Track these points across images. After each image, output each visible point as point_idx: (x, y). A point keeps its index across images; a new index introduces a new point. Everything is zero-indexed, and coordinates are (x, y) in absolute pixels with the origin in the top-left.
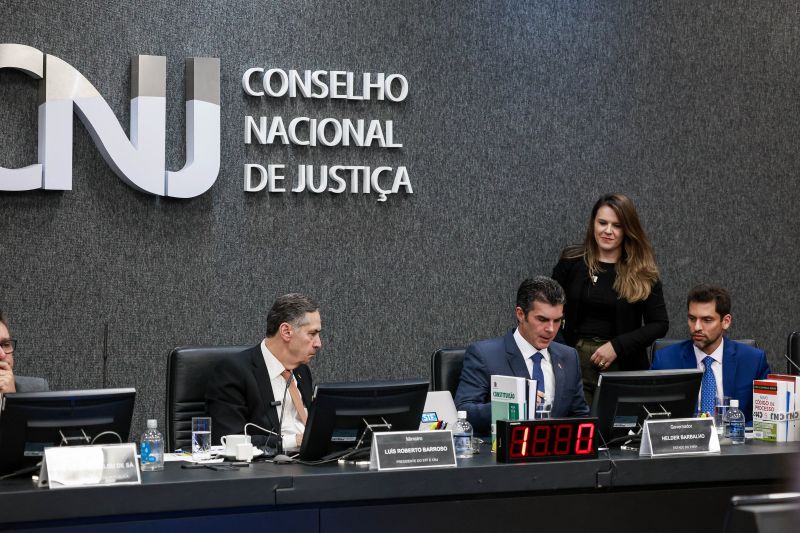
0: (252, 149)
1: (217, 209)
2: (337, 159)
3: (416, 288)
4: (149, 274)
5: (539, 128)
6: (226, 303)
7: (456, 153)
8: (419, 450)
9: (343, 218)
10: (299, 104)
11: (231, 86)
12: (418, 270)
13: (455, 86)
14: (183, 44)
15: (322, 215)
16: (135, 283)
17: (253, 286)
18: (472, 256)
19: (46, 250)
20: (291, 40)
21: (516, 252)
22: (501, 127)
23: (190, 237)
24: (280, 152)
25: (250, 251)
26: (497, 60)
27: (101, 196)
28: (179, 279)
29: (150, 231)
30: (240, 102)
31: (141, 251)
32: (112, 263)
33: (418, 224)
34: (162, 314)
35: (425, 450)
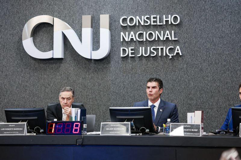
0: (124, 43)
1: (112, 63)
2: (155, 45)
3: (184, 88)
4: (90, 83)
5: (235, 30)
6: (115, 92)
7: (200, 41)
8: (13, 129)
9: (156, 64)
10: (141, 27)
11: (117, 23)
12: (185, 81)
13: (200, 17)
14: (101, 11)
15: (149, 63)
16: (86, 86)
17: (125, 87)
18: (207, 76)
19: (58, 76)
20: (138, 7)
21: (226, 75)
22: (219, 30)
23: (103, 71)
24: (134, 43)
25: (123, 76)
26: (217, 7)
27: (75, 60)
28: (100, 85)
29: (90, 70)
30: (120, 28)
31: (87, 76)
32: (78, 80)
33: (185, 66)
34: (94, 96)
35: (15, 129)
